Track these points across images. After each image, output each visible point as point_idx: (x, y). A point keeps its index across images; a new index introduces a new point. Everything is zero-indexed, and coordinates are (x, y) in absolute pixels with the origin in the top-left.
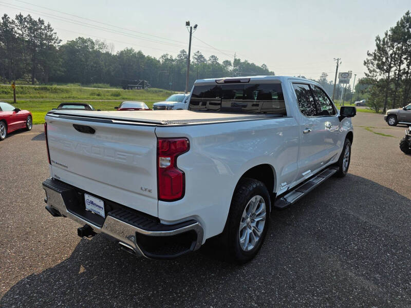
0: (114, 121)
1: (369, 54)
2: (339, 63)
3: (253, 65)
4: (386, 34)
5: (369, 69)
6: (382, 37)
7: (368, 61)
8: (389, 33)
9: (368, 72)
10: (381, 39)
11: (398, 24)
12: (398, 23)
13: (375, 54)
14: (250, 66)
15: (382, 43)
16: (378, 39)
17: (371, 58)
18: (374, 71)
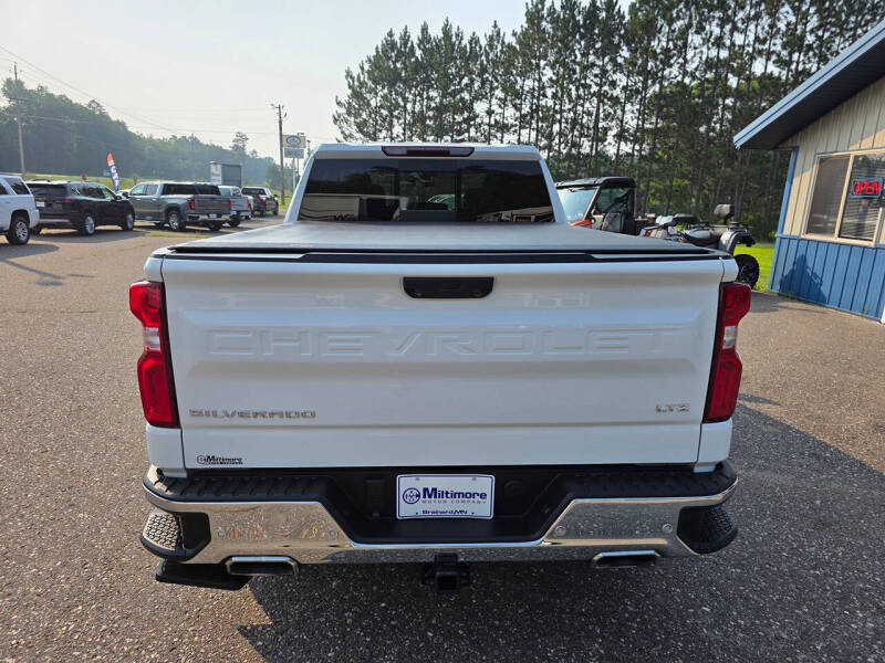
0: (597, 256)
1: (339, 103)
2: (283, 115)
3: (63, 100)
4: (362, 68)
5: (343, 132)
6: (356, 71)
7: (339, 116)
8: (367, 67)
9: (341, 138)
10: (355, 75)
11: (377, 52)
12: (377, 48)
13: (349, 103)
14: (56, 100)
15: (356, 83)
16: (349, 75)
17: (342, 111)
18: (351, 136)
